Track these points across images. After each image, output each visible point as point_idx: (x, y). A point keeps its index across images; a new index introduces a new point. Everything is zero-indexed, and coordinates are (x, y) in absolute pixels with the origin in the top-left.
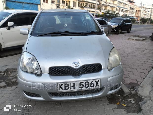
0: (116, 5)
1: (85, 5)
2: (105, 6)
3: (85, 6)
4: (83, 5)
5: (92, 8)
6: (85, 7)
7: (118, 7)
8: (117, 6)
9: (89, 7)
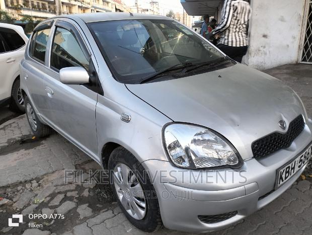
0: (89, 4)
1: (22, 5)
2: (67, 6)
3: (22, 7)
4: (18, 5)
5: (40, 10)
6: (24, 9)
7: (93, 9)
8: (93, 7)
9: (33, 8)
